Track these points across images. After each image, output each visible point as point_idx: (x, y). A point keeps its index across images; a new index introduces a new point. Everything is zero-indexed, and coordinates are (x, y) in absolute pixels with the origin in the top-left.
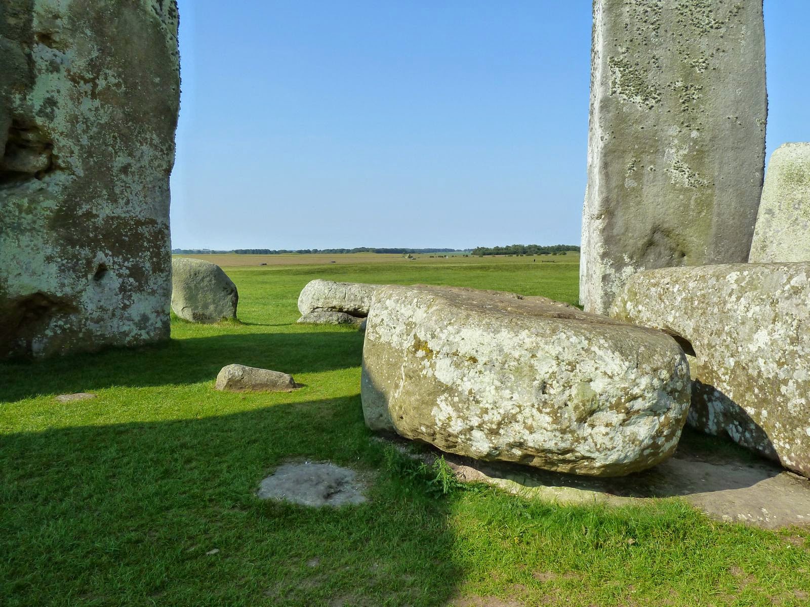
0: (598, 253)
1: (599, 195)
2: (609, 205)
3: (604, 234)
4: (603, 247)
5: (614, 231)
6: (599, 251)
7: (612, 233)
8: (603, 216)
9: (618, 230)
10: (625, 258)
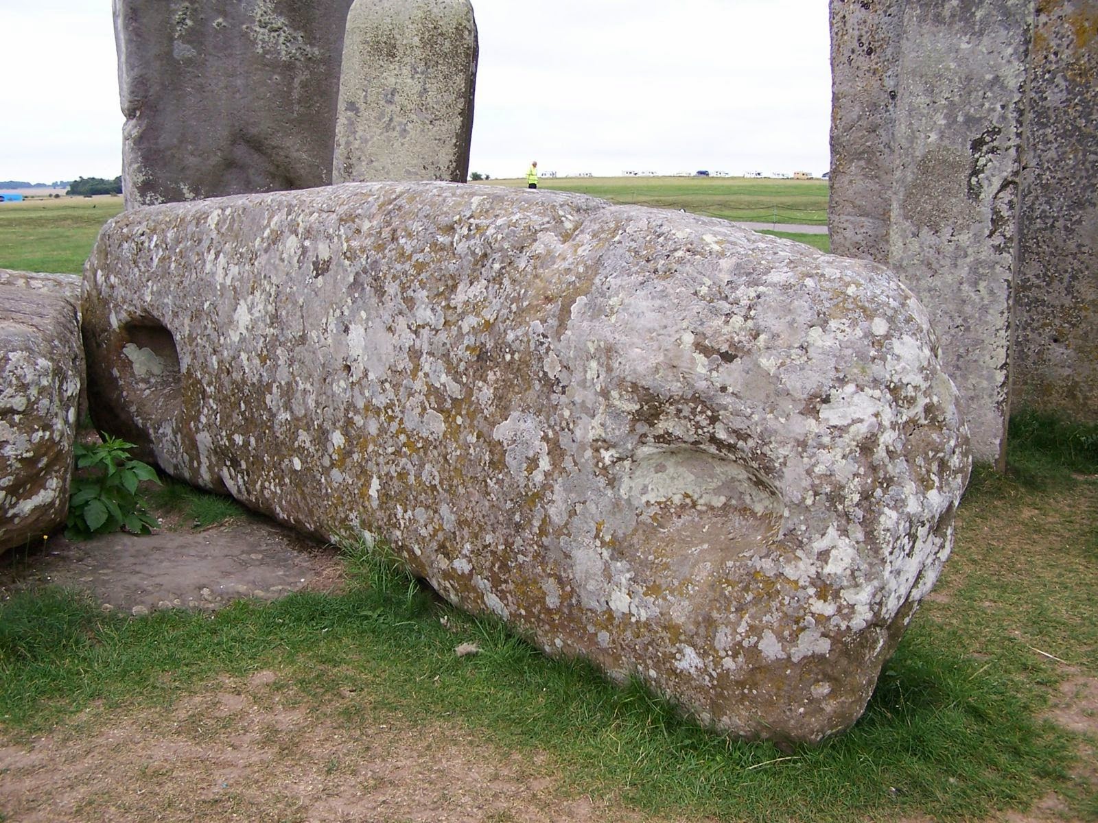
0: (135, 183)
1: (127, 71)
2: (147, 91)
3: (142, 146)
4: (141, 172)
5: (160, 141)
6: (135, 179)
7: (156, 144)
8: (138, 113)
9: (165, 140)
10: (185, 191)
